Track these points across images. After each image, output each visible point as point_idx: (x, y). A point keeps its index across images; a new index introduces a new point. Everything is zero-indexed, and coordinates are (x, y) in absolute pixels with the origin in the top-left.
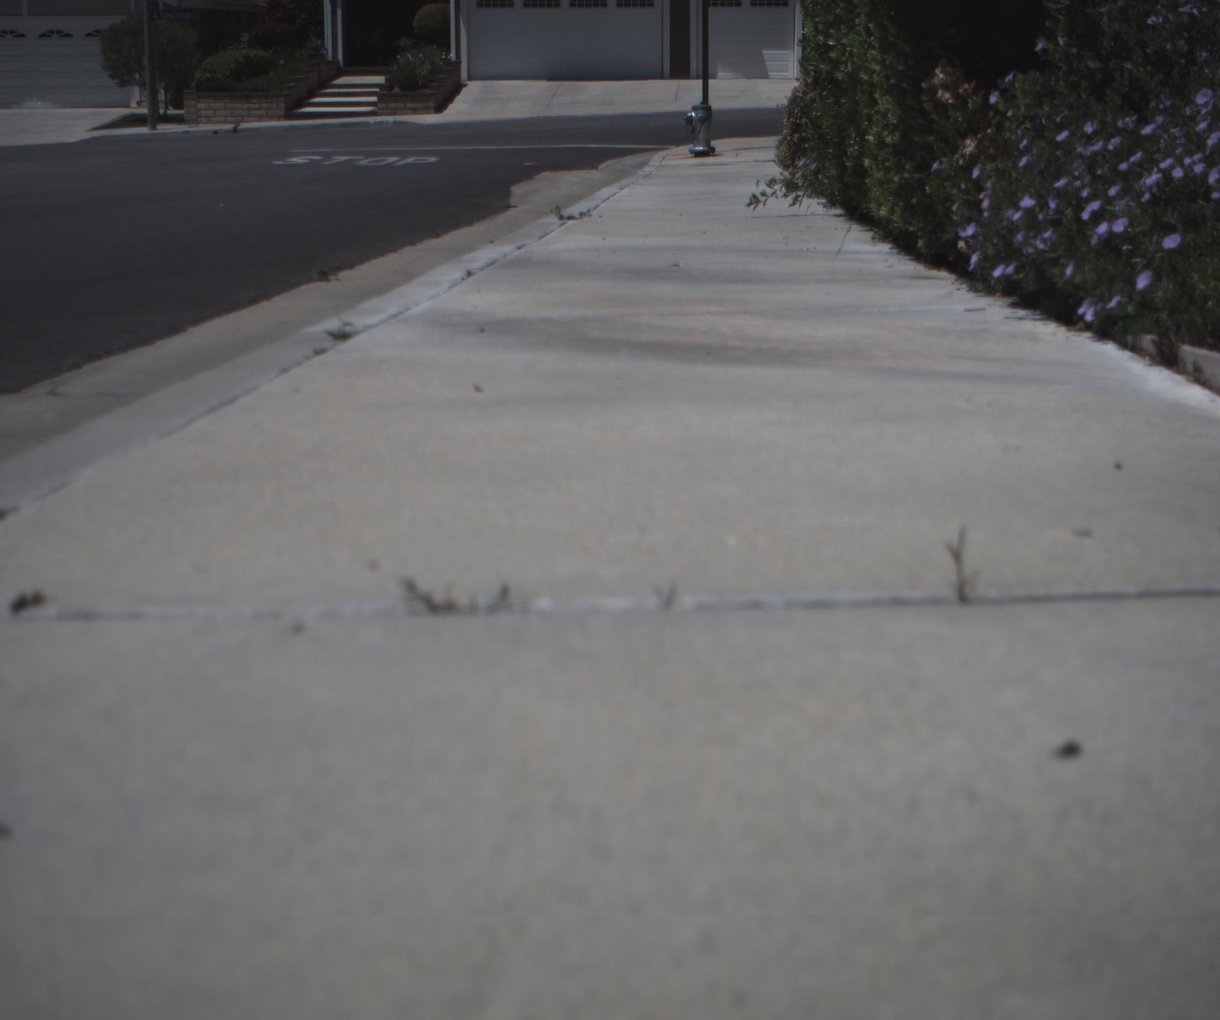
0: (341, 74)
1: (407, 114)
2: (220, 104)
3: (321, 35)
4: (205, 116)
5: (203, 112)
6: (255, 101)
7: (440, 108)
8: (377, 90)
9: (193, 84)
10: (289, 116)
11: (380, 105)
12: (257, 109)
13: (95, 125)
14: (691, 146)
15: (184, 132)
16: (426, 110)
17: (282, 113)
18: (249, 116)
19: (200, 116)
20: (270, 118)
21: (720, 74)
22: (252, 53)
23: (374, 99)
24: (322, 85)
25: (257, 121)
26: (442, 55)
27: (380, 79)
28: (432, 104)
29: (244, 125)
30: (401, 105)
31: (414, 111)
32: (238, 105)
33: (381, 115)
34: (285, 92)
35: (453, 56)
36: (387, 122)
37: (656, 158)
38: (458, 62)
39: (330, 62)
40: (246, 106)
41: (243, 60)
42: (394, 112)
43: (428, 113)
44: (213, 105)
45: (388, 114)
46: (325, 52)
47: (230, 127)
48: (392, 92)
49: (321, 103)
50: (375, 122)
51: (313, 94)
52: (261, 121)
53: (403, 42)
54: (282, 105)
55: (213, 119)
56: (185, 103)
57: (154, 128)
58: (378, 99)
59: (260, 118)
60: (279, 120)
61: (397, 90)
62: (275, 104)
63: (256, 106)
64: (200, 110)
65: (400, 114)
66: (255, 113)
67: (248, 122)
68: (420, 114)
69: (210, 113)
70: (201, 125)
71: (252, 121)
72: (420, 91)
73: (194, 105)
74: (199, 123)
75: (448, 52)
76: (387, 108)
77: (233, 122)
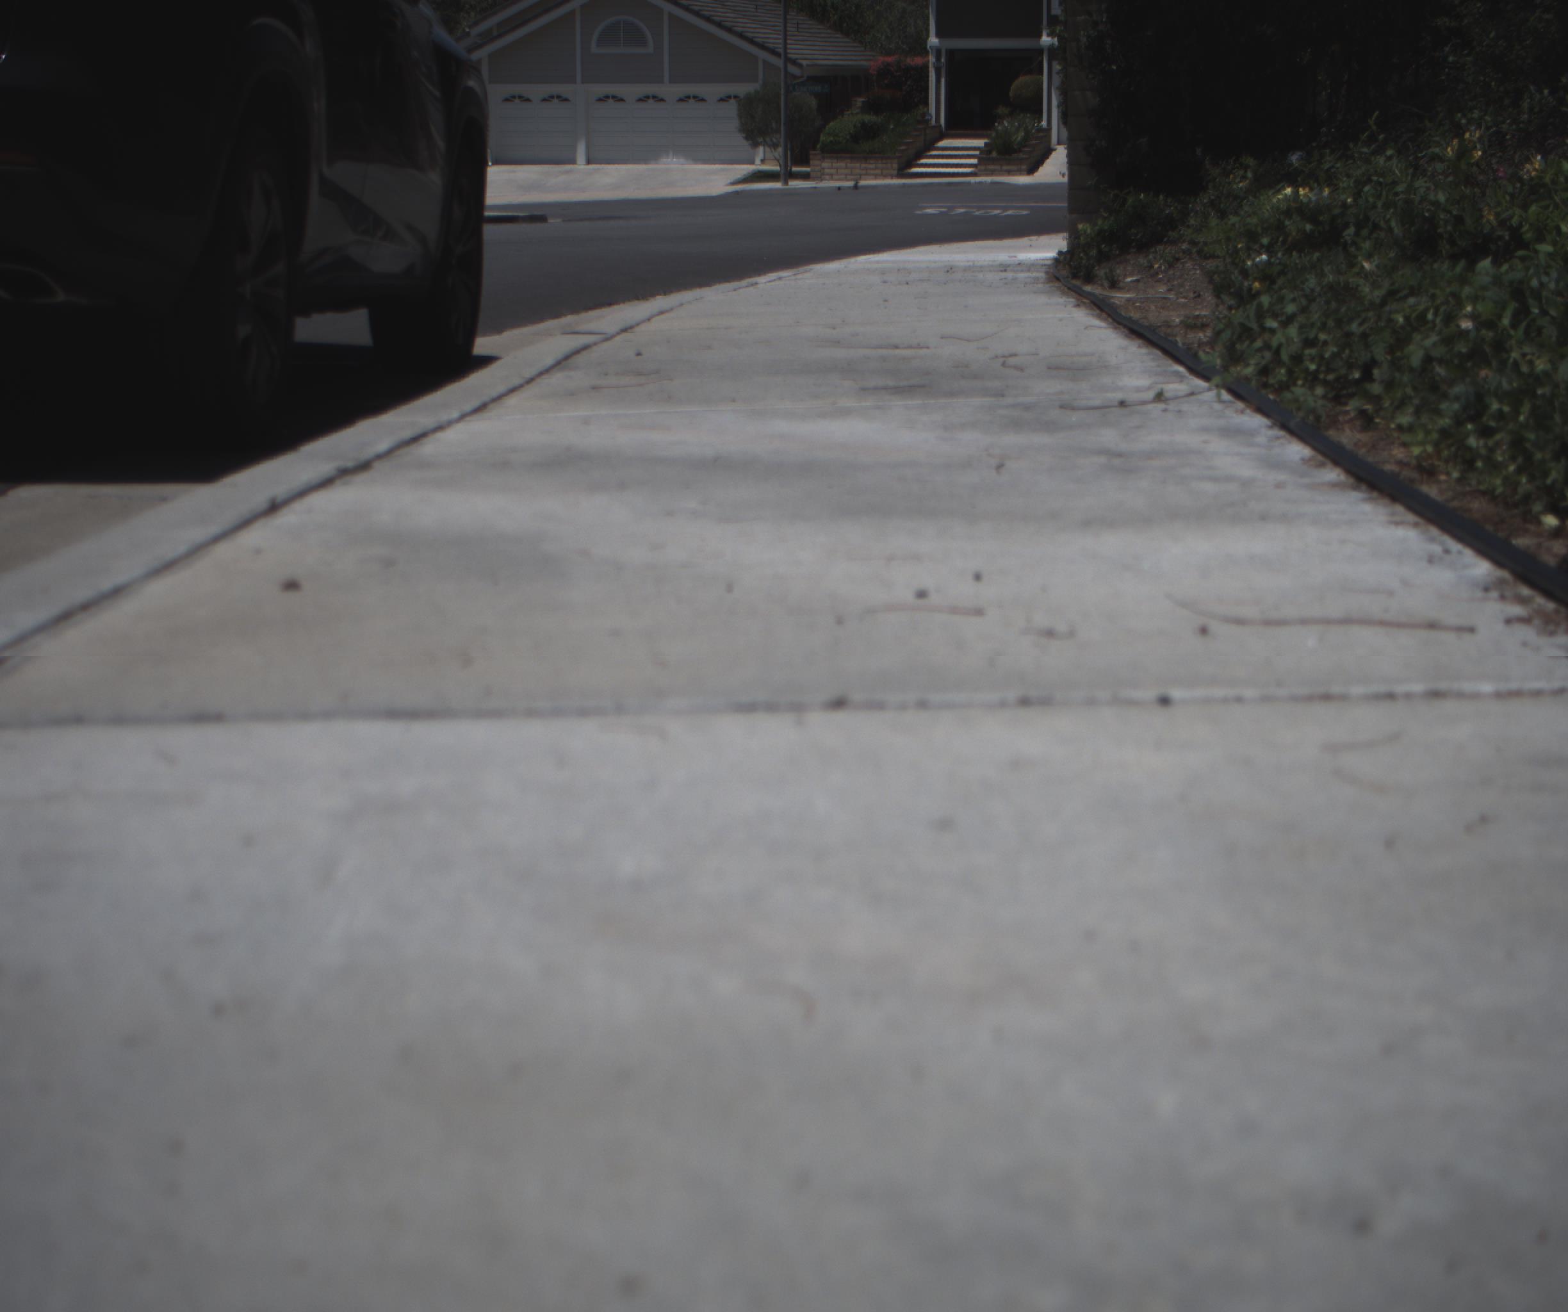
0: (942, 137)
1: (1003, 175)
2: (842, 164)
3: (926, 103)
4: (828, 174)
6: (871, 162)
7: (1032, 171)
8: (977, 153)
9: (818, 146)
10: (901, 174)
11: (979, 167)
12: (873, 169)
13: (730, 180)
15: (810, 187)
16: (1019, 172)
17: (895, 172)
18: (866, 174)
19: (823, 174)
20: (885, 176)
22: (868, 118)
23: (975, 161)
24: (927, 147)
25: (872, 179)
26: (1035, 123)
27: (980, 143)
28: (1024, 167)
29: (862, 183)
30: (997, 167)
31: (1009, 173)
32: (857, 165)
33: (980, 175)
34: (898, 154)
35: (1044, 123)
36: (986, 182)
38: (1049, 130)
39: (934, 127)
40: (863, 165)
41: (859, 125)
42: (992, 173)
43: (1020, 175)
44: (834, 165)
45: (987, 175)
46: (930, 118)
47: (851, 183)
48: (991, 156)
49: (928, 164)
50: (976, 182)
51: (920, 155)
52: (876, 179)
53: (1001, 110)
54: (895, 166)
55: (835, 177)
56: (811, 162)
57: (786, 183)
58: (978, 161)
59: (876, 177)
60: (892, 179)
61: (994, 154)
62: (889, 165)
63: (872, 166)
64: (824, 169)
65: (996, 175)
66: (872, 172)
67: (865, 180)
68: (1014, 175)
69: (833, 171)
70: (824, 182)
71: (870, 179)
72: (1015, 155)
73: (819, 164)
74: (822, 180)
75: (1040, 120)
76: (986, 170)
77: (851, 180)
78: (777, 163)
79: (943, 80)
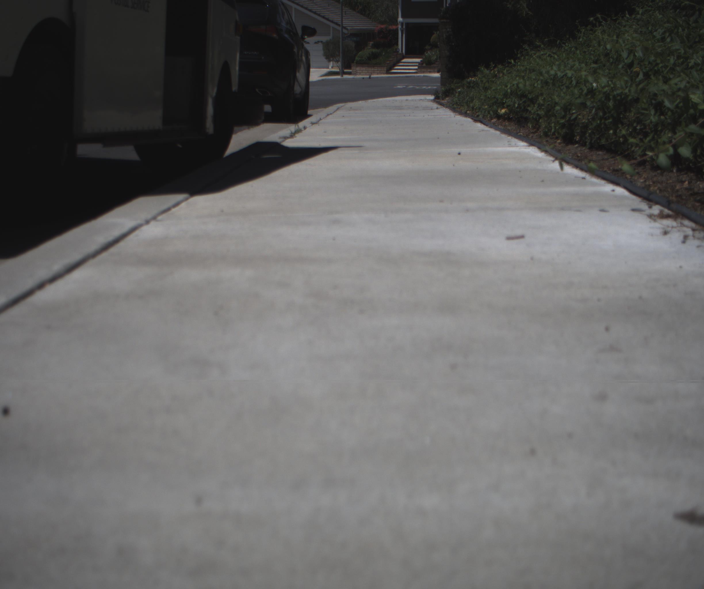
0: (404, 57)
1: (428, 73)
2: (364, 69)
3: (397, 44)
4: (359, 73)
5: (358, 71)
6: (376, 68)
8: (418, 64)
9: (355, 62)
10: (388, 72)
11: (418, 70)
12: (377, 71)
13: (320, 75)
15: (353, 78)
17: (385, 72)
18: (374, 73)
19: (357, 73)
20: (381, 73)
22: (374, 50)
23: (416, 67)
24: (397, 62)
25: (376, 75)
27: (418, 60)
28: (436, 70)
29: (372, 76)
30: (425, 70)
31: (430, 72)
32: (370, 69)
33: (419, 73)
34: (386, 65)
36: (421, 76)
39: (400, 54)
40: (373, 69)
41: (371, 53)
42: (424, 72)
43: (434, 73)
44: (361, 69)
45: (421, 73)
46: (399, 50)
47: (368, 76)
49: (398, 69)
50: (417, 76)
51: (395, 65)
52: (378, 74)
53: (427, 47)
54: (385, 69)
55: (362, 74)
56: (352, 68)
57: (342, 76)
58: (418, 68)
60: (384, 74)
61: (424, 65)
62: (383, 69)
63: (376, 70)
65: (426, 73)
68: (432, 73)
69: (361, 71)
72: (433, 65)
73: (354, 69)
74: (356, 75)
76: (421, 71)
77: (368, 75)
78: (338, 68)
79: (404, 35)
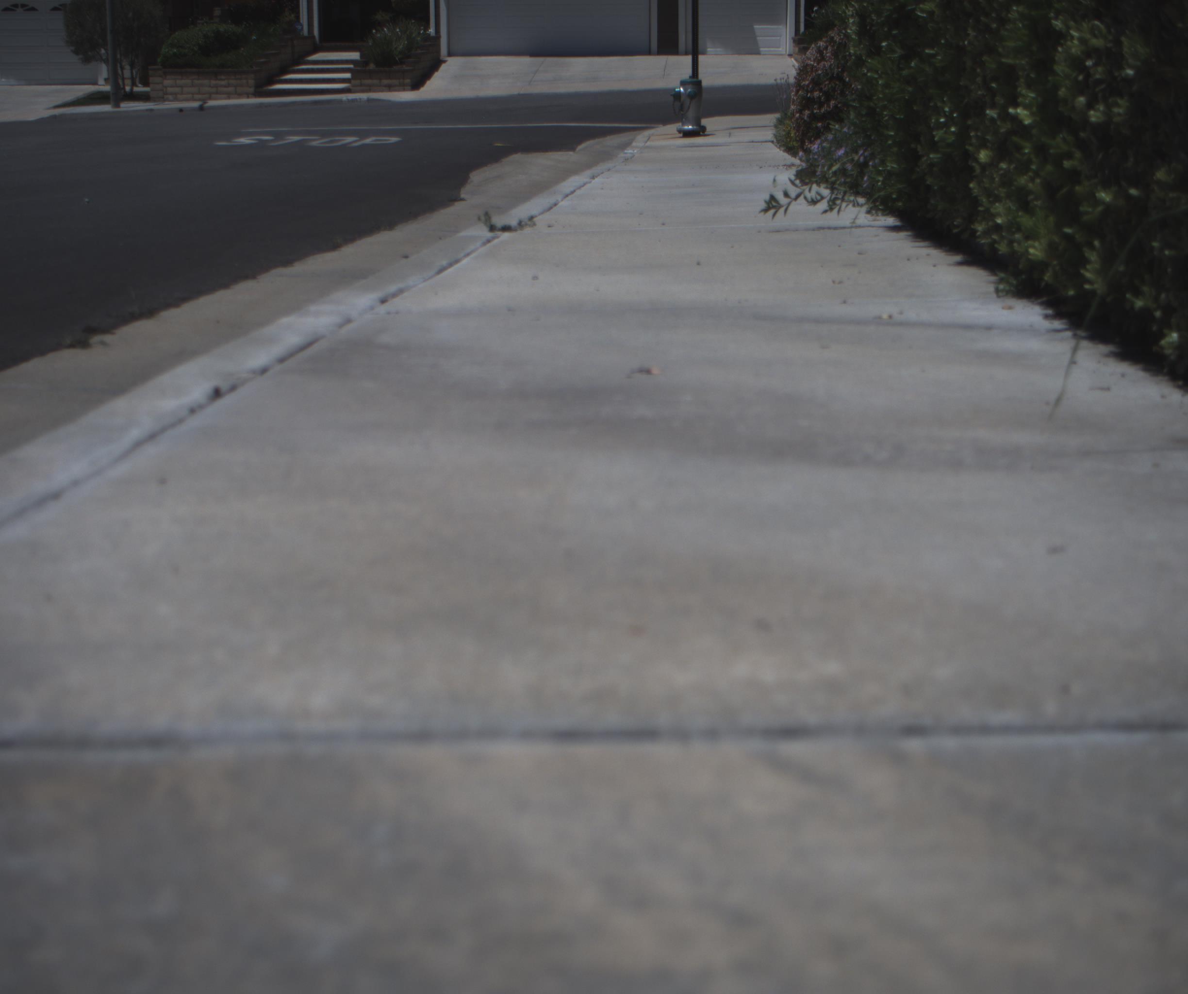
0: (316, 50)
1: (382, 91)
2: (188, 81)
3: (295, 9)
4: (171, 94)
5: (170, 90)
6: (223, 77)
7: (417, 85)
8: (351, 66)
9: (161, 61)
10: (258, 94)
11: (353, 81)
12: (225, 86)
13: (57, 103)
14: (678, 125)
15: (147, 110)
16: (402, 87)
17: (252, 90)
18: (217, 93)
19: (167, 94)
20: (240, 95)
21: (709, 49)
23: (348, 75)
24: (295, 61)
25: (225, 99)
26: (420, 30)
27: (355, 56)
28: (408, 81)
29: (211, 103)
30: (376, 82)
31: (390, 88)
32: (206, 82)
33: (354, 92)
34: (257, 69)
35: (432, 31)
36: (360, 99)
37: (641, 139)
38: (438, 37)
39: (306, 38)
40: (213, 82)
41: (213, 35)
42: (369, 89)
43: (404, 90)
44: (179, 82)
45: (361, 92)
46: (300, 27)
47: (196, 104)
48: (367, 68)
49: (293, 80)
50: (348, 99)
52: (229, 98)
53: (380, 16)
54: (252, 82)
55: (179, 96)
56: (151, 79)
57: (118, 106)
58: (353, 76)
59: (229, 96)
60: (248, 97)
61: (372, 66)
62: (244, 81)
63: (223, 83)
64: (166, 87)
65: (374, 91)
66: (225, 89)
67: (216, 99)
68: (396, 91)
69: (177, 90)
70: (167, 103)
71: (221, 99)
72: (395, 68)
73: (160, 82)
74: (165, 101)
75: (427, 26)
76: (361, 85)
77: (199, 100)
78: (107, 82)
